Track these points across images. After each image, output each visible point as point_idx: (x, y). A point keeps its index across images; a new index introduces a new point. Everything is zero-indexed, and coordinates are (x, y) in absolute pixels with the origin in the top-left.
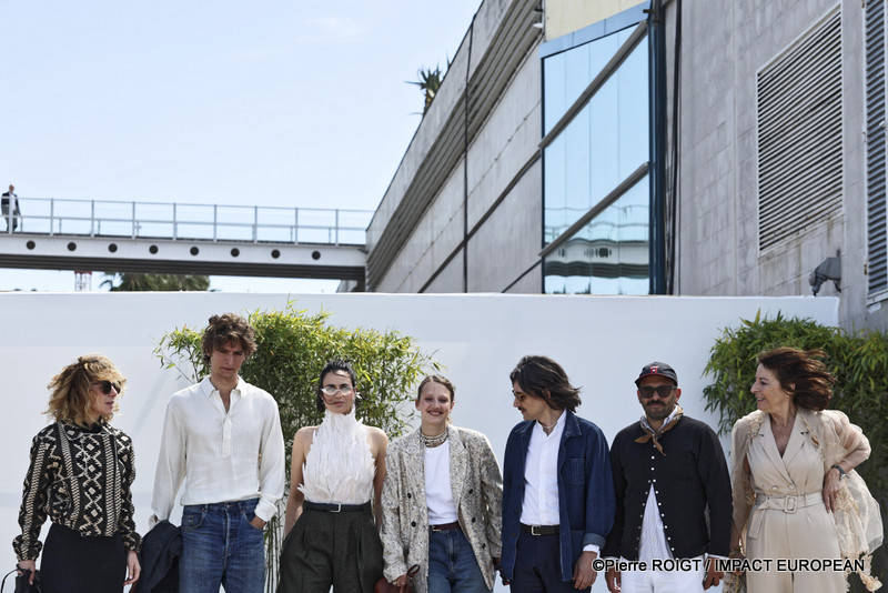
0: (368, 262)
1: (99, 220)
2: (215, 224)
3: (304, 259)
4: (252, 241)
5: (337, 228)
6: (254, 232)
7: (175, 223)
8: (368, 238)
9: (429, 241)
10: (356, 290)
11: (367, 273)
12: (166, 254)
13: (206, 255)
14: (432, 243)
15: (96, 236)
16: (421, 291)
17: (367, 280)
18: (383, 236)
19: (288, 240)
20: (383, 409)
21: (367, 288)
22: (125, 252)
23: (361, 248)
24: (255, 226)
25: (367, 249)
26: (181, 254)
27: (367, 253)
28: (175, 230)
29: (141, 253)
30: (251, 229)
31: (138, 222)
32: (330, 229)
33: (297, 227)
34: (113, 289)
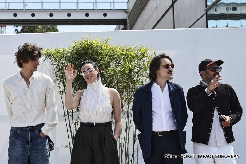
0: (128, 17)
1: (9, 3)
2: (60, 2)
3: (100, 16)
4: (76, 10)
5: (114, 2)
6: (77, 6)
7: (42, 3)
8: (128, 6)
9: (155, 7)
10: (123, 29)
11: (128, 22)
12: (39, 16)
13: (56, 17)
14: (157, 7)
15: (7, 10)
16: (153, 29)
17: (128, 25)
18: (134, 5)
19: (93, 8)
20: (138, 81)
21: (128, 28)
22: (21, 16)
23: (125, 11)
24: (77, 3)
25: (127, 11)
26: (45, 16)
27: (127, 13)
28: (42, 6)
29: (28, 16)
30: (76, 4)
31: (26, 3)
32: (111, 3)
33: (96, 2)
34: (18, 33)
